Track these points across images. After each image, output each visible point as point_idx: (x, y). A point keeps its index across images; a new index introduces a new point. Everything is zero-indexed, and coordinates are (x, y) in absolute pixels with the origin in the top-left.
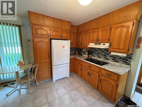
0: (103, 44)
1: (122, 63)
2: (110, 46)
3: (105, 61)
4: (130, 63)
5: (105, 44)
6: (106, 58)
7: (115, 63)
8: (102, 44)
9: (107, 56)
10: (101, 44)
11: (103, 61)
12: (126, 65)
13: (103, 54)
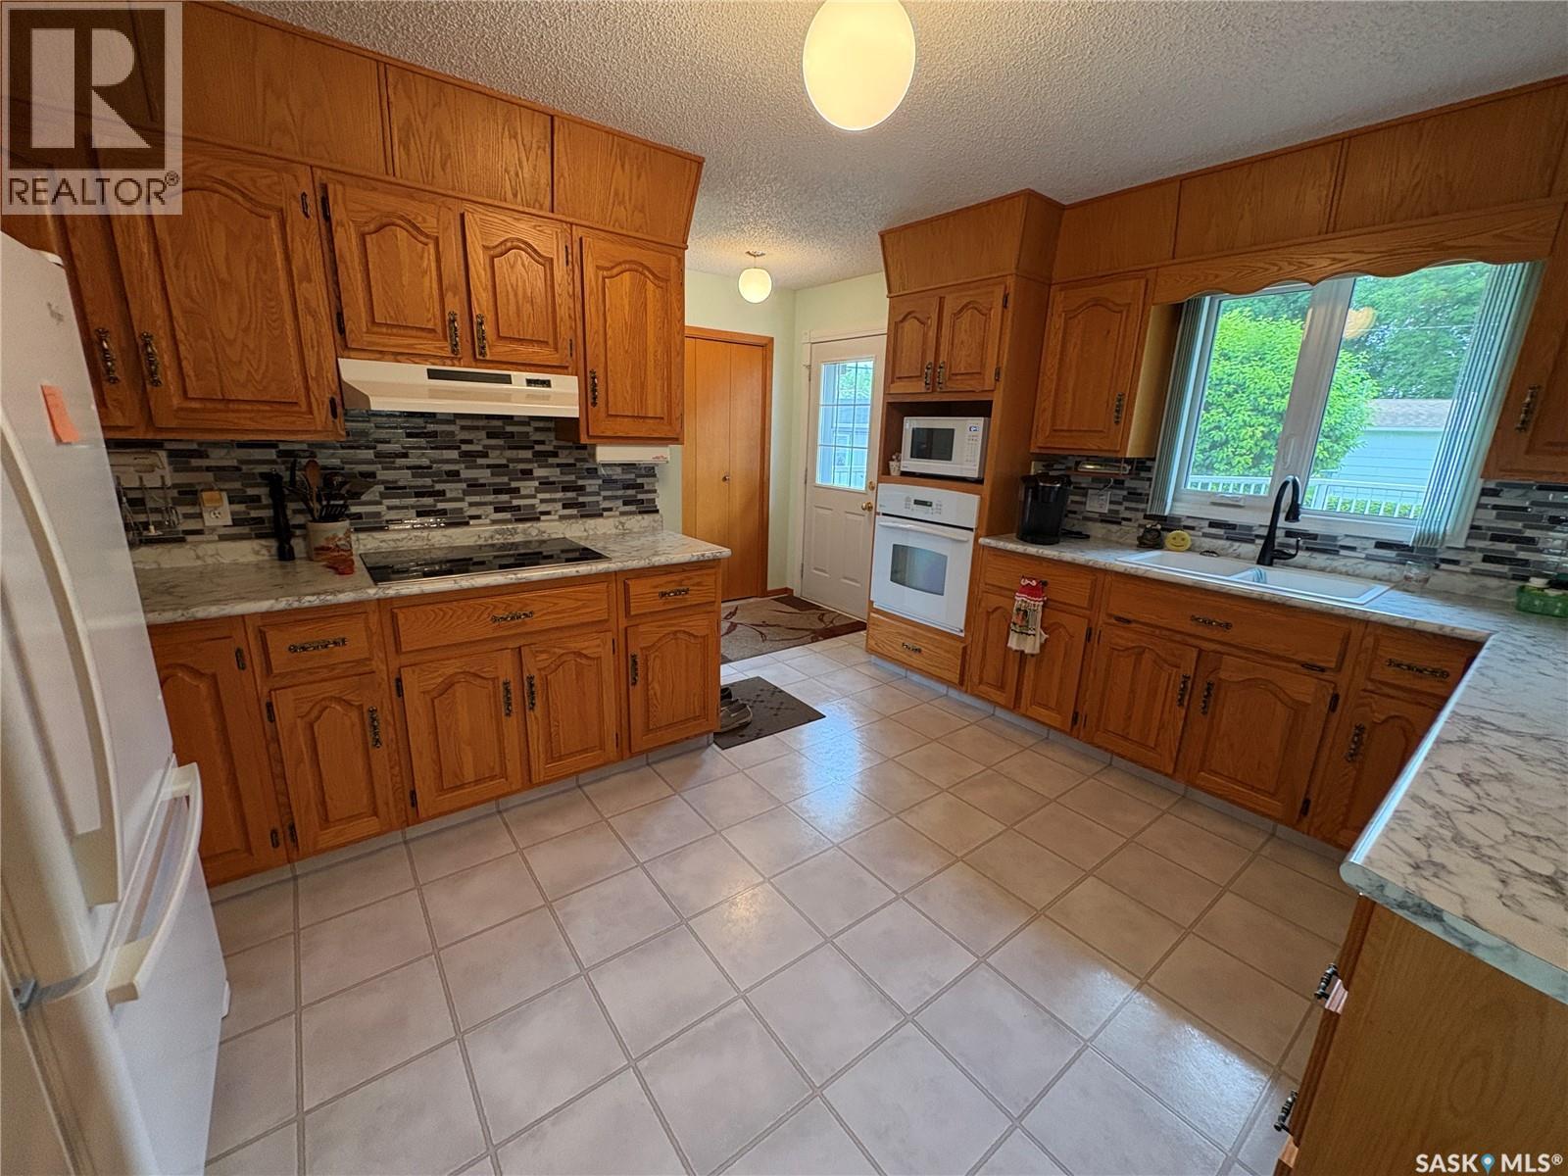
0: (530, 382)
1: (623, 514)
2: (590, 394)
3: (518, 538)
4: (653, 500)
5: (547, 383)
6: (518, 508)
7: (591, 523)
8: (519, 377)
9: (517, 490)
10: (507, 380)
11: (499, 540)
12: (646, 516)
13: (484, 476)
